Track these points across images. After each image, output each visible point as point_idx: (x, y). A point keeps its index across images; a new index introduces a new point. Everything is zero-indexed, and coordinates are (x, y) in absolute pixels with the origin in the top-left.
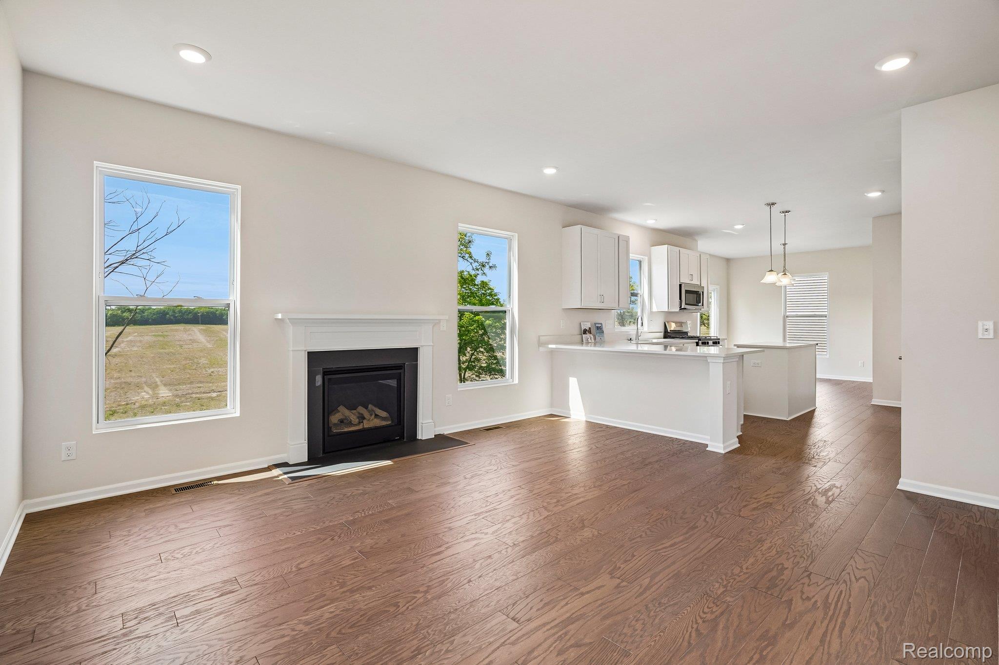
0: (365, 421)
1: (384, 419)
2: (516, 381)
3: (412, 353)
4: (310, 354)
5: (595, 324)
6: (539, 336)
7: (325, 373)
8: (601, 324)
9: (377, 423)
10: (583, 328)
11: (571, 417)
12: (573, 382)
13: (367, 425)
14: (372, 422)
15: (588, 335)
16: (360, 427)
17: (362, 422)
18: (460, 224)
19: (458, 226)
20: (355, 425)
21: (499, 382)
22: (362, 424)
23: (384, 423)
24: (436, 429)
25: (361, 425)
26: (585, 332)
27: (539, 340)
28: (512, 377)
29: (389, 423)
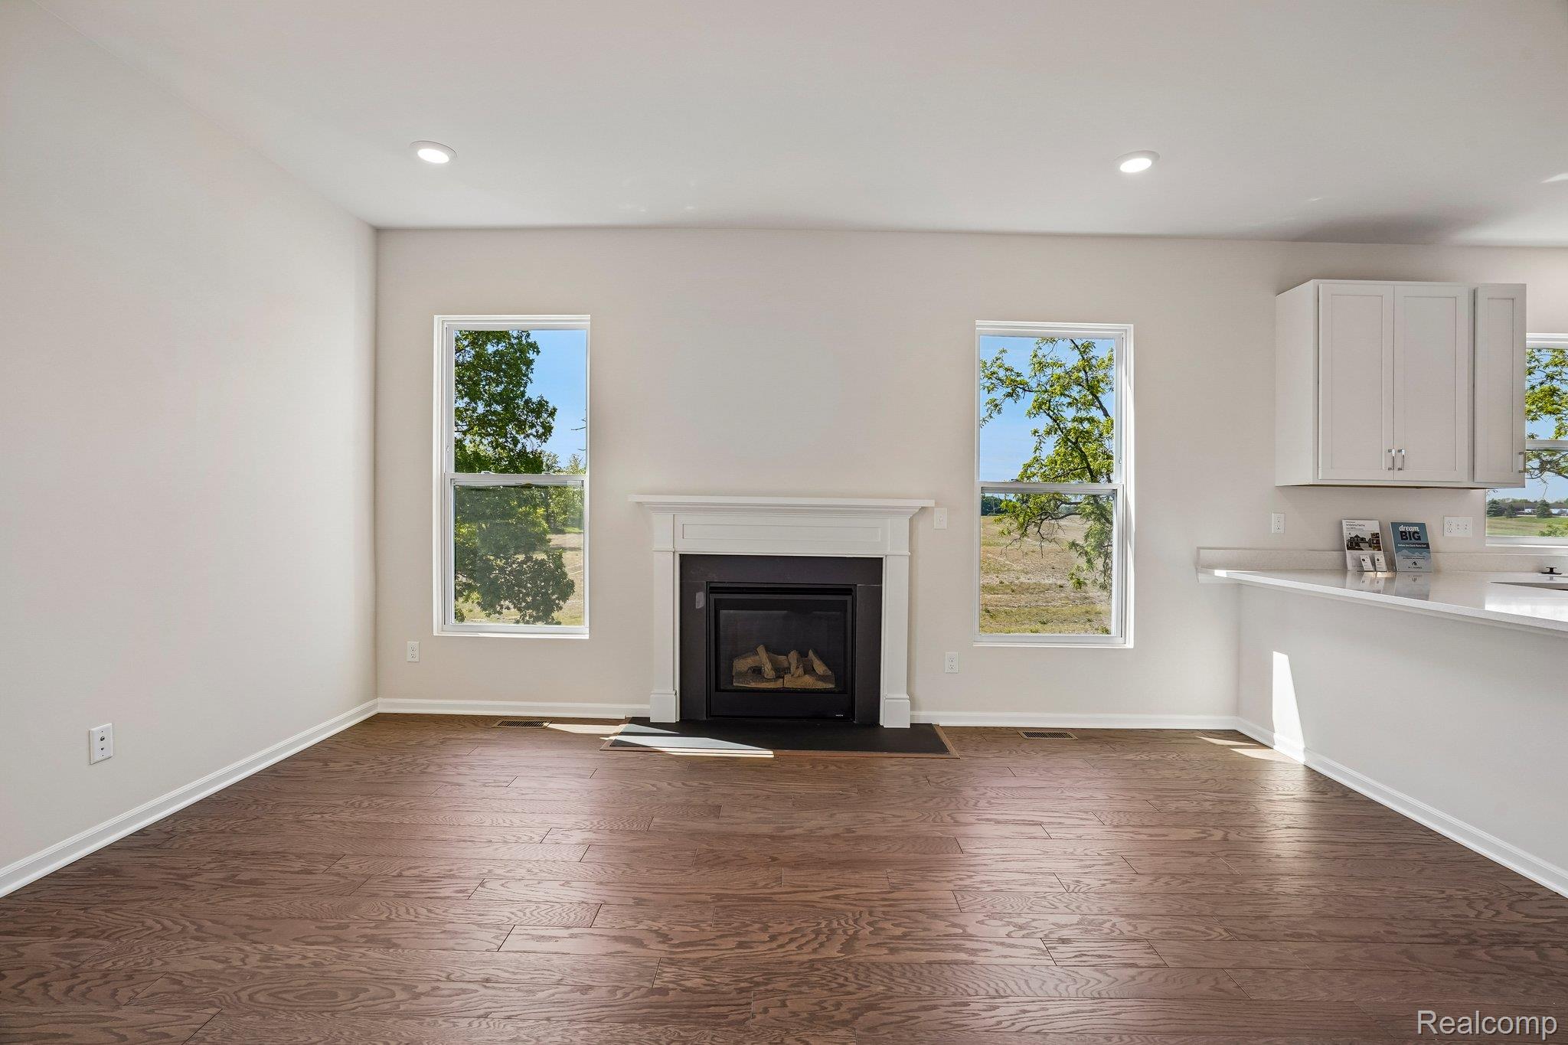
0: (787, 677)
1: (822, 678)
2: (1130, 645)
3: (873, 568)
4: (684, 558)
5: (1395, 525)
6: (1199, 548)
7: (712, 590)
8: (1422, 526)
9: (808, 682)
10: (1348, 533)
11: (1274, 747)
12: (1281, 663)
13: (789, 682)
14: (798, 680)
15: (1365, 554)
16: (778, 684)
17: (783, 678)
18: (978, 322)
19: (974, 326)
20: (769, 680)
21: (1092, 641)
22: (781, 680)
23: (821, 685)
24: (916, 713)
25: (778, 682)
26: (1355, 543)
27: (1198, 554)
28: (1123, 633)
29: (831, 686)
